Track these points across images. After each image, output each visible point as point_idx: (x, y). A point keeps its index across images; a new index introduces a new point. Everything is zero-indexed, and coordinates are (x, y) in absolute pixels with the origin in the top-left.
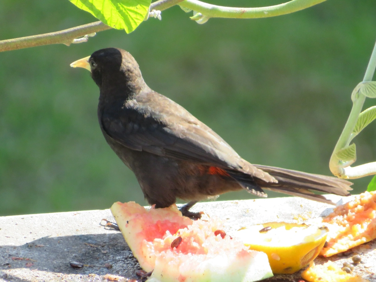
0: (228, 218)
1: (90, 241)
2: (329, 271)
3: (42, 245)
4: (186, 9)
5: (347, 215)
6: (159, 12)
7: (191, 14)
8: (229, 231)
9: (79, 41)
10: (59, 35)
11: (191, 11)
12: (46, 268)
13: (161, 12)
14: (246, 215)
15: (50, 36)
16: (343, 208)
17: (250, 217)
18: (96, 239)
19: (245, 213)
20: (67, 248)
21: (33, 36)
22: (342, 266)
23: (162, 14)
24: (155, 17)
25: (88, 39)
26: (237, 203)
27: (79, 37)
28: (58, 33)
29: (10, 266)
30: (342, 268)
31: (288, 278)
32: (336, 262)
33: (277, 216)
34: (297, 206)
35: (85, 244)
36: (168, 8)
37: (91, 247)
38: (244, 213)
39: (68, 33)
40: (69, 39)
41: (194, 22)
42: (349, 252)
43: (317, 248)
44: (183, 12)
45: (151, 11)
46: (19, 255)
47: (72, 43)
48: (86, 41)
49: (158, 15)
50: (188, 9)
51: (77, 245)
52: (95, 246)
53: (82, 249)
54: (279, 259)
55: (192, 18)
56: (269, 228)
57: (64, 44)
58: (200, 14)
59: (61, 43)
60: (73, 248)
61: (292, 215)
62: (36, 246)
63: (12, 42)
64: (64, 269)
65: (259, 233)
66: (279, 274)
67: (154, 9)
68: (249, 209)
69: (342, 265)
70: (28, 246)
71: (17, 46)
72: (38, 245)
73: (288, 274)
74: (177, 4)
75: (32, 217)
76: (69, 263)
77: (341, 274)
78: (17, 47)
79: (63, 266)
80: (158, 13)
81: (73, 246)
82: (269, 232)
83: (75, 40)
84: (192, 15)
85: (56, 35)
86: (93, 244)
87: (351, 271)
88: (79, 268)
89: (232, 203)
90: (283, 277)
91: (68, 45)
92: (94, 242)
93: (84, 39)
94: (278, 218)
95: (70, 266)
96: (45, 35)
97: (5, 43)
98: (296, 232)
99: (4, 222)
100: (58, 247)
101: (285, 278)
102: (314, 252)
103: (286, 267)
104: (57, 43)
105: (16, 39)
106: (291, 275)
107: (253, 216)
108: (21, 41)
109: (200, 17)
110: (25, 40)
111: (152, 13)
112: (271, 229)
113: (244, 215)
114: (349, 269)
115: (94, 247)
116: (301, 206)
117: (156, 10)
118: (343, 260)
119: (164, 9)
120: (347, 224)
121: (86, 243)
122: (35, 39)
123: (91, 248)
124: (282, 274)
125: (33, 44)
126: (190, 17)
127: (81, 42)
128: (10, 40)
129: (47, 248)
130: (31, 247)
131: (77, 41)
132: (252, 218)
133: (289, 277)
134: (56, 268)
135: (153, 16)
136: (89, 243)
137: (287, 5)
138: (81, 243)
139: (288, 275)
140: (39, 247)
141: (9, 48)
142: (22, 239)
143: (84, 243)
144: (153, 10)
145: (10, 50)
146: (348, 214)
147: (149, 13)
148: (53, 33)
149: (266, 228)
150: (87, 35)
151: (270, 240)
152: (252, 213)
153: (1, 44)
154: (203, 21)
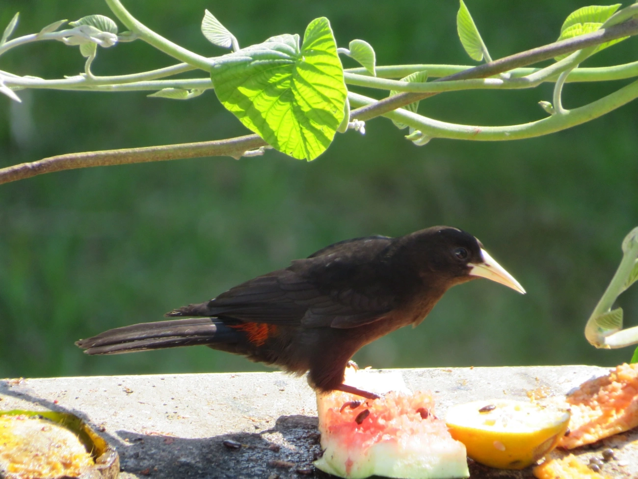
0: (437, 390)
1: (251, 413)
2: (571, 469)
3: (187, 416)
5: (597, 394)
6: (363, 123)
7: (407, 131)
9: (252, 154)
10: (227, 144)
11: (406, 127)
12: (191, 447)
13: (366, 122)
14: (462, 388)
15: (214, 146)
17: (467, 390)
18: (259, 411)
19: (461, 386)
22: (588, 462)
23: (366, 127)
24: (357, 130)
25: (264, 151)
26: (450, 371)
27: (253, 148)
28: (224, 141)
29: (143, 441)
30: (588, 465)
31: (514, 475)
33: (504, 391)
34: (531, 379)
35: (245, 417)
36: (375, 117)
37: (253, 421)
38: (459, 385)
39: (239, 143)
40: (238, 150)
41: (410, 142)
42: (598, 445)
43: (555, 437)
44: (396, 128)
45: (351, 121)
46: (155, 428)
47: (243, 155)
48: (262, 154)
49: (360, 128)
50: (402, 125)
51: (233, 418)
53: (240, 423)
54: (504, 449)
55: (407, 137)
56: (491, 407)
57: (232, 156)
58: (419, 132)
59: (227, 155)
60: (228, 421)
61: (523, 390)
62: (179, 416)
63: (162, 150)
64: (215, 450)
65: (479, 412)
66: (503, 470)
67: (356, 118)
68: (466, 379)
70: (168, 416)
71: (168, 155)
72: (182, 416)
75: (175, 378)
76: (221, 441)
77: (586, 472)
78: (169, 157)
79: (213, 445)
82: (492, 411)
83: (247, 153)
84: (408, 134)
85: (222, 144)
86: (255, 417)
87: (600, 470)
88: (236, 448)
89: (444, 371)
90: (508, 474)
91: (237, 158)
92: (256, 415)
93: (259, 151)
94: (505, 394)
95: (222, 445)
97: (154, 151)
98: (528, 414)
99: (137, 382)
100: (208, 419)
101: (512, 475)
102: (552, 441)
103: (511, 460)
104: (223, 155)
105: (169, 146)
106: (519, 470)
107: (471, 390)
108: (175, 149)
109: (419, 136)
110: (180, 149)
111: (353, 124)
113: (458, 388)
114: (597, 467)
115: (256, 422)
116: (536, 379)
117: (359, 120)
118: (590, 455)
119: (368, 119)
120: (597, 406)
122: (193, 148)
124: (507, 470)
125: (190, 154)
126: (406, 136)
127: (255, 155)
128: (159, 147)
129: (194, 420)
130: (171, 417)
131: (249, 154)
132: (470, 393)
134: (204, 448)
135: (353, 128)
136: (250, 416)
137: (536, 124)
138: (239, 415)
139: (515, 471)
140: (183, 418)
141: (158, 158)
142: (161, 407)
144: (354, 120)
145: (159, 160)
146: (599, 393)
147: (349, 123)
148: (218, 142)
149: (489, 406)
150: (263, 147)
151: (492, 423)
152: (470, 386)
153: (148, 152)
154: (422, 142)
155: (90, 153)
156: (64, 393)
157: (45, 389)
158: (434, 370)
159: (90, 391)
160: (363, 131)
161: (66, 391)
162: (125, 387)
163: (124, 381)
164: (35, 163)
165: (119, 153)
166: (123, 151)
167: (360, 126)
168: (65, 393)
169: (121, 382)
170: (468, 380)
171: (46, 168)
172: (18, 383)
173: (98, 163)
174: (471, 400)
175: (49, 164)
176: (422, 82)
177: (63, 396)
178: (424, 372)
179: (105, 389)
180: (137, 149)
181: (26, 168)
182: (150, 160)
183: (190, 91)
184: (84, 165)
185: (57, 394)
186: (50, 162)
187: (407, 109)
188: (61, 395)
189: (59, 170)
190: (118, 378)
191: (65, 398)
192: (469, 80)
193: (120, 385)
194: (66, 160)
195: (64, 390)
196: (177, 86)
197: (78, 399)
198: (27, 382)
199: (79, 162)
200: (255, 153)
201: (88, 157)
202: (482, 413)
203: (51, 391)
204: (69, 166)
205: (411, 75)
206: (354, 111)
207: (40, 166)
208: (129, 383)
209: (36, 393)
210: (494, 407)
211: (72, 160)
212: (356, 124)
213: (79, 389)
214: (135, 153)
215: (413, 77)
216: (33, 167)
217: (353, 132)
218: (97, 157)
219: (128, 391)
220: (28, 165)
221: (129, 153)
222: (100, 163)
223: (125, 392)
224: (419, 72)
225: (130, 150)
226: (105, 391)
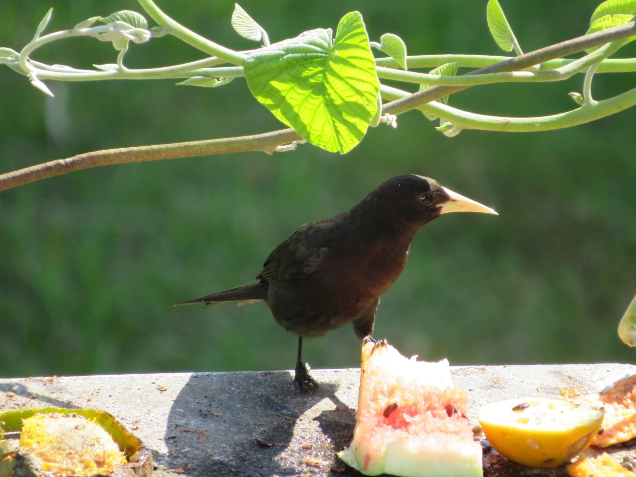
0: (470, 388)
1: (284, 411)
2: (604, 467)
3: (221, 414)
4: (430, 116)
5: (631, 392)
6: (394, 117)
7: (437, 123)
8: (471, 407)
9: (285, 149)
10: (259, 139)
11: (436, 118)
12: (225, 446)
13: (397, 116)
14: (496, 386)
15: (246, 141)
16: (626, 382)
17: (500, 388)
18: (292, 409)
19: (495, 384)
20: (254, 419)
21: (224, 140)
22: (622, 461)
23: (397, 121)
24: (388, 124)
25: (296, 146)
26: (484, 369)
27: (285, 143)
28: (257, 136)
29: (176, 440)
30: (621, 464)
31: (548, 473)
32: (614, 454)
33: (537, 390)
34: (564, 377)
35: (278, 416)
36: (407, 111)
37: (286, 419)
38: (493, 383)
39: (271, 137)
40: (271, 145)
41: (440, 134)
42: (631, 443)
43: (589, 436)
44: (426, 119)
45: (383, 115)
46: (190, 426)
47: (275, 150)
48: (294, 149)
49: (392, 122)
50: (433, 116)
51: (267, 416)
52: (291, 418)
53: (273, 422)
54: (537, 447)
55: (438, 128)
56: (525, 406)
57: (265, 151)
58: (449, 123)
59: (260, 150)
60: (262, 419)
61: (556, 388)
62: (212, 414)
63: (194, 146)
64: (248, 448)
65: (512, 411)
66: (537, 468)
67: (387, 113)
68: (499, 378)
69: (622, 459)
70: (202, 414)
71: (201, 151)
72: (216, 414)
73: (548, 468)
74: (418, 108)
75: (209, 376)
76: (255, 440)
77: (620, 471)
78: (202, 153)
79: (247, 443)
80: (393, 119)
81: (262, 417)
82: (525, 410)
83: (280, 148)
84: (438, 125)
85: (254, 140)
86: (288, 415)
87: (633, 468)
88: (269, 446)
89: (477, 369)
90: (541, 472)
91: (270, 153)
92: (290, 413)
93: (292, 146)
94: (538, 392)
95: (256, 443)
96: (240, 138)
97: (186, 146)
98: (562, 412)
99: (171, 380)
100: (242, 417)
101: (545, 473)
102: (585, 439)
103: (545, 458)
104: (255, 150)
105: (201, 141)
106: (552, 469)
107: (505, 388)
108: (208, 145)
109: (449, 127)
110: (212, 144)
111: (385, 118)
112: (528, 407)
113: (492, 386)
114: (631, 465)
115: (290, 420)
116: (569, 377)
117: (390, 114)
118: (623, 453)
119: (400, 113)
120: (631, 404)
121: (279, 414)
122: (225, 144)
123: (286, 421)
124: (540, 468)
125: (223, 150)
127: (287, 150)
128: (192, 143)
129: (227, 418)
130: (205, 415)
131: (282, 149)
132: (504, 391)
133: (550, 472)
134: (238, 446)
135: (384, 122)
136: (283, 414)
137: (566, 115)
138: (273, 413)
139: (548, 470)
140: (217, 416)
141: (190, 154)
142: (194, 405)
143: (277, 414)
144: (386, 114)
145: (192, 156)
146: (633, 391)
147: (381, 117)
148: (250, 137)
149: (522, 404)
150: (295, 142)
151: (526, 421)
152: (503, 384)
153: (180, 147)
154: (452, 132)
155: (123, 150)
156: (97, 391)
157: (79, 387)
158: (467, 368)
159: (124, 389)
160: (395, 125)
161: (100, 389)
162: (159, 386)
163: (157, 379)
164: (68, 160)
165: (152, 149)
166: (155, 147)
167: (392, 120)
168: (99, 391)
169: (154, 381)
170: (501, 379)
171: (79, 165)
172: (52, 381)
173: (131, 159)
174: (505, 399)
175: (82, 161)
176: (452, 75)
177: (96, 394)
178: (458, 370)
179: (138, 388)
180: (170, 145)
181: (59, 165)
182: (183, 156)
183: (218, 80)
184: (117, 162)
185: (91, 392)
186: (83, 159)
187: (438, 101)
188: (94, 393)
189: (92, 166)
190: (151, 377)
191: (98, 396)
192: (499, 74)
193: (153, 383)
194: (99, 156)
195: (97, 389)
196: (205, 75)
197: (112, 397)
198: (61, 381)
199: (112, 158)
200: (288, 148)
201: (121, 153)
202: (516, 411)
203: (84, 390)
204: (102, 162)
205: (441, 67)
206: (385, 105)
207: (73, 163)
208: (163, 381)
209: (70, 391)
210: (528, 405)
211: (105, 156)
212: (387, 118)
213: (112, 388)
214: (168, 149)
215: (443, 68)
216: (66, 164)
217: (384, 126)
218: (129, 153)
219: (161, 389)
220: (62, 161)
221: (162, 149)
222: (133, 160)
223: (159, 390)
224: (449, 64)
225: (163, 146)
226: (139, 389)
